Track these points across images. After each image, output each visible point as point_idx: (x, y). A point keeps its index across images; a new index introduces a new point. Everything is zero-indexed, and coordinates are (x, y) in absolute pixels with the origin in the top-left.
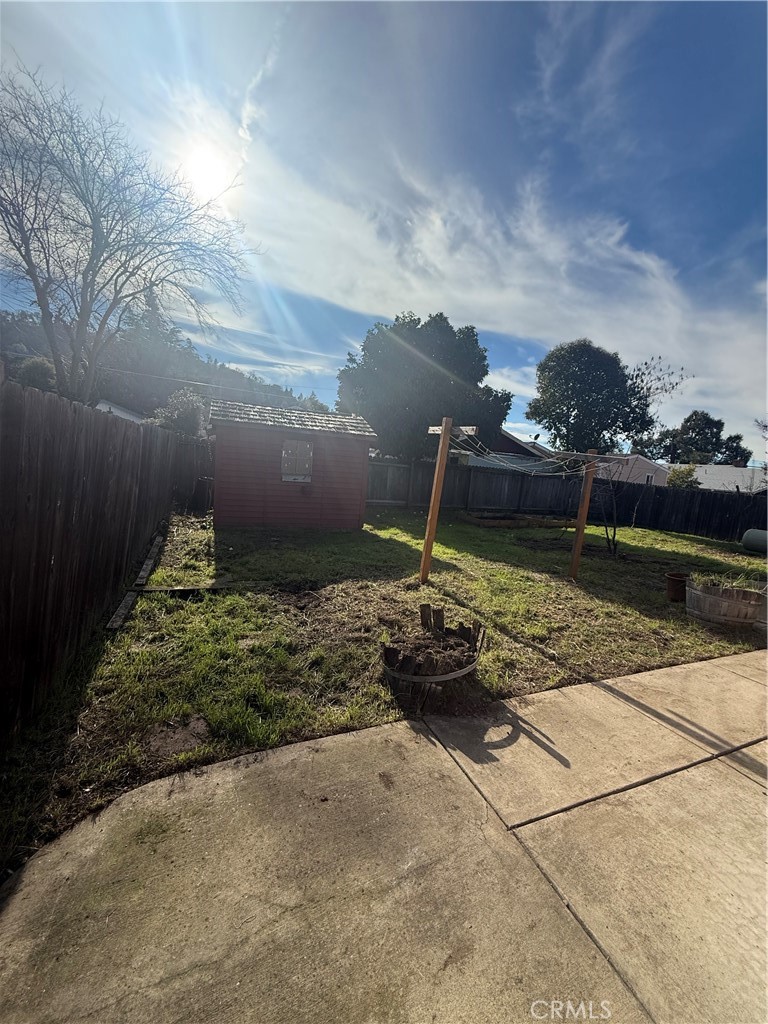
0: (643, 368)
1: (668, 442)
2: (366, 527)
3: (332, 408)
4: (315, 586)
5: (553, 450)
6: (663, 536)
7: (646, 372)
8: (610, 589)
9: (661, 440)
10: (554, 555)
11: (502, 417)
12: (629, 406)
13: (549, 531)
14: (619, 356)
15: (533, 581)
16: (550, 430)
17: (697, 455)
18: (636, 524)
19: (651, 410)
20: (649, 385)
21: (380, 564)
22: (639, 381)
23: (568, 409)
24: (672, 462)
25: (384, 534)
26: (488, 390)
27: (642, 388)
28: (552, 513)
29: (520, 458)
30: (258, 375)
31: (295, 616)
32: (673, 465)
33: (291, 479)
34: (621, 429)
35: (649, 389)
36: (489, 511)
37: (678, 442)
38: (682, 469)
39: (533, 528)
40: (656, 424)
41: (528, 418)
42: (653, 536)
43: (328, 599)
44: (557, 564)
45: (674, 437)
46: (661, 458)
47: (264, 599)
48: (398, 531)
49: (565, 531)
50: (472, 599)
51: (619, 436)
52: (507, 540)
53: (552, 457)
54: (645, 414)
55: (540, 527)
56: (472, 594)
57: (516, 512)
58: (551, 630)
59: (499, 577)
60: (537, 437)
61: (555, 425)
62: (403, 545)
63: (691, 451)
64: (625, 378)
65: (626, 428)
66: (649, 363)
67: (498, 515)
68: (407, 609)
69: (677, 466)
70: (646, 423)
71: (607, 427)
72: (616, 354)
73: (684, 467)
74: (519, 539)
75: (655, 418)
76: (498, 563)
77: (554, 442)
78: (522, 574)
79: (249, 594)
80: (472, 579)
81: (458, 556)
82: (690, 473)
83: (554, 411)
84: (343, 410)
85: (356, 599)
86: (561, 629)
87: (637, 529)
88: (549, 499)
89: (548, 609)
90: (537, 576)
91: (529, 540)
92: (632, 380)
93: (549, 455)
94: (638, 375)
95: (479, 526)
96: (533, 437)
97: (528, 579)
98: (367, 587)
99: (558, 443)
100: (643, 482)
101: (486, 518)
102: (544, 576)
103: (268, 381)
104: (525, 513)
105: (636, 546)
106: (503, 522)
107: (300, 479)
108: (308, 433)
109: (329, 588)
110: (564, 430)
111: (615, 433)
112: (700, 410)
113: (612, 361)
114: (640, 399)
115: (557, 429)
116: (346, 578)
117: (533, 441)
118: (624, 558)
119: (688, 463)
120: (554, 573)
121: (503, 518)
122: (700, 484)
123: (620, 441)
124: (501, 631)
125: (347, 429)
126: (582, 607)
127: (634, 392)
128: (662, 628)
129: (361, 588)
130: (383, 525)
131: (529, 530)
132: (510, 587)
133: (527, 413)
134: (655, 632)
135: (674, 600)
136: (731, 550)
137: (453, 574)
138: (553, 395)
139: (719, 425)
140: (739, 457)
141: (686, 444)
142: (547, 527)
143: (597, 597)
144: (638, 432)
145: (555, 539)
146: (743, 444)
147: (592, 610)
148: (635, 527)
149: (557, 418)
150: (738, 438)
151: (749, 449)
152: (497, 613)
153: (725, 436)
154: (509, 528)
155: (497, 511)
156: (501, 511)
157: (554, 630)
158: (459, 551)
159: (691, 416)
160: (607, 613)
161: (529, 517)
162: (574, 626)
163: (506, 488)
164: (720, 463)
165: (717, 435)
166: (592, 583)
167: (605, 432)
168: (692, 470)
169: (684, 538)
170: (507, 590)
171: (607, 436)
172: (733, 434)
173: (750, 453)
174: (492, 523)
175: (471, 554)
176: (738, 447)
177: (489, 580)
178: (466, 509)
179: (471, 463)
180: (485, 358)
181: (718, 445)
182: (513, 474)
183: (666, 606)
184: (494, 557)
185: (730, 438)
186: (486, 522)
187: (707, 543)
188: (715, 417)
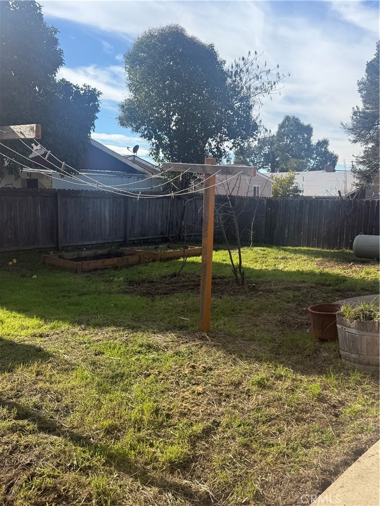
0: (241, 63)
1: (266, 150)
5: (156, 164)
6: (282, 254)
7: (244, 69)
8: (252, 339)
9: (260, 148)
10: (177, 300)
11: (89, 124)
12: (232, 109)
13: (165, 264)
14: (216, 49)
15: (157, 350)
16: (150, 139)
17: (293, 162)
18: (254, 241)
19: (254, 113)
20: (248, 85)
22: (238, 79)
23: (168, 112)
24: (273, 171)
26: (66, 86)
27: (242, 88)
28: (165, 240)
29: (118, 175)
32: (275, 174)
34: (227, 135)
35: (249, 88)
36: (88, 247)
37: (276, 149)
38: (284, 177)
39: (146, 264)
40: (261, 129)
41: (123, 124)
42: (273, 255)
44: (182, 313)
45: (272, 144)
46: (263, 167)
49: (185, 263)
50: (68, 410)
51: (226, 144)
52: (116, 289)
53: (157, 172)
54: (249, 117)
55: (154, 261)
56: (67, 400)
57: (124, 244)
58: (194, 440)
59: (107, 354)
60: (136, 149)
61: (155, 132)
63: (288, 159)
64: (224, 75)
65: (232, 135)
66: (246, 58)
67: (100, 252)
69: (278, 175)
70: (249, 127)
71: (211, 134)
72: (212, 46)
73: (285, 175)
74: (131, 283)
75: (257, 122)
76: (105, 329)
77: (157, 154)
78: (140, 341)
80: (68, 368)
81: (46, 328)
82: (291, 181)
83: (151, 115)
86: (207, 432)
87: (256, 248)
88: (160, 224)
89: (184, 399)
90: (158, 339)
91: (143, 281)
92: (231, 77)
93: (153, 170)
94: (236, 72)
95: (76, 272)
96: (132, 149)
97: (149, 347)
99: (161, 155)
100: (251, 194)
101: (85, 259)
102: (171, 336)
104: (134, 244)
105: (260, 270)
106: (108, 262)
110: (166, 140)
111: (222, 140)
112: (291, 115)
113: (208, 54)
114: (241, 100)
115: (158, 138)
117: (133, 154)
118: (253, 289)
119: (287, 171)
120: (181, 328)
121: (108, 256)
122: (300, 191)
123: (227, 150)
124: (119, 467)
126: (226, 379)
127: (235, 90)
128: (325, 388)
131: (141, 268)
132: (126, 370)
133: (120, 118)
134: (321, 399)
135: (322, 340)
136: (345, 259)
137: (35, 367)
138: (147, 95)
139: (309, 130)
140: (328, 162)
141: (283, 151)
142: (161, 260)
143: (241, 357)
144: (244, 138)
145: (174, 275)
146: (331, 149)
147: (240, 383)
148: (254, 246)
149: (157, 123)
150: (325, 143)
151: (335, 153)
152: (111, 431)
153: (314, 140)
154: (116, 268)
155: (98, 246)
156: (102, 246)
157: (199, 438)
158: (45, 317)
159: (284, 122)
160: (261, 385)
161: (139, 250)
162: (224, 421)
163: (107, 214)
164: (313, 169)
165: (308, 141)
166: (230, 335)
167: (210, 140)
168: (292, 178)
169: (301, 252)
170: (122, 375)
171: (214, 144)
172: (321, 139)
173: (336, 158)
174: (93, 264)
175: (64, 320)
176: (327, 152)
177: (94, 363)
178: (57, 249)
179: (56, 187)
180: (56, 42)
181: (309, 150)
182: (114, 197)
183: (317, 351)
184: (100, 319)
185: (319, 144)
186: (86, 265)
187: (323, 255)
188: (305, 123)
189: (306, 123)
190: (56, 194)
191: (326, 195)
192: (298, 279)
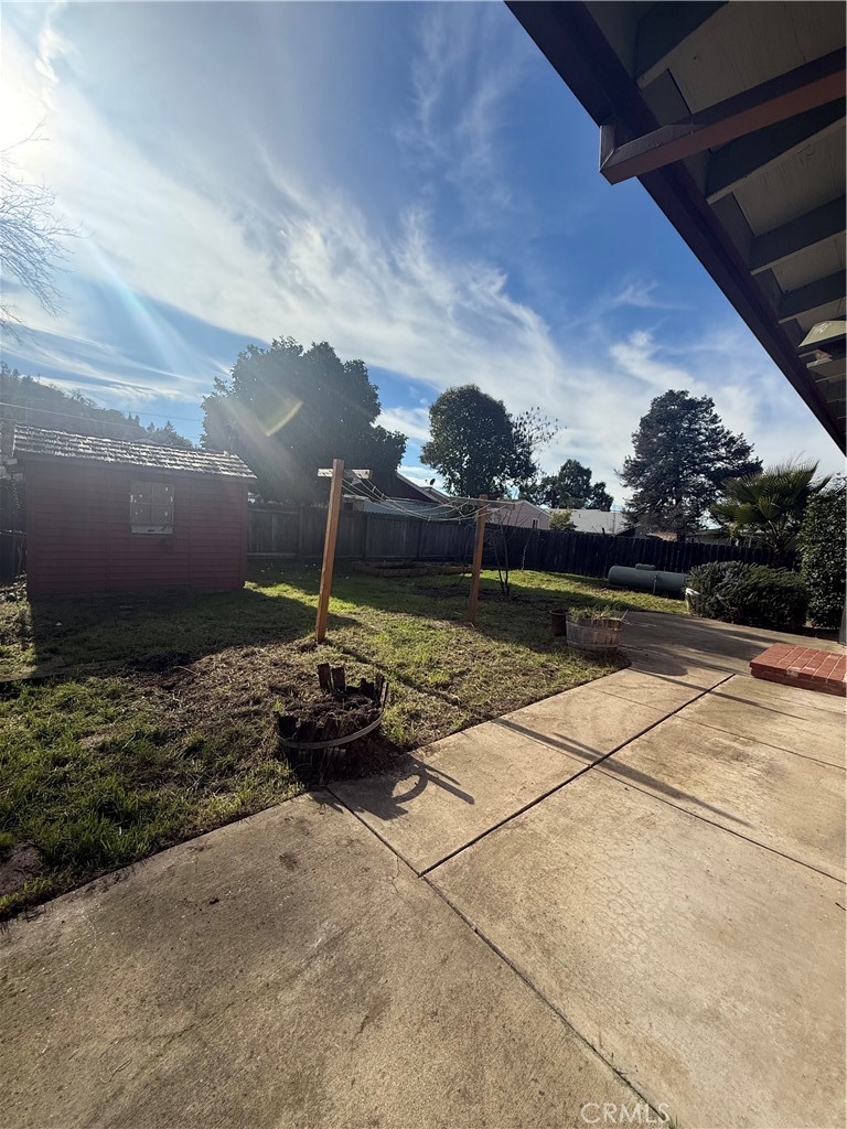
0: (525, 417)
1: (549, 487)
2: (248, 585)
3: (196, 443)
4: (186, 659)
5: (448, 495)
6: (548, 577)
7: (528, 421)
8: (506, 630)
9: (543, 486)
10: (454, 602)
11: (397, 460)
12: (515, 454)
13: (448, 577)
14: (504, 404)
15: (434, 629)
16: (444, 475)
17: (572, 500)
18: (525, 566)
19: (533, 458)
20: (530, 434)
21: (269, 626)
22: (522, 429)
23: (461, 454)
24: (553, 507)
25: (270, 592)
26: (381, 431)
27: (525, 437)
28: (450, 559)
29: (416, 503)
30: (85, 396)
31: (161, 698)
32: (554, 510)
33: (145, 530)
34: (509, 475)
35: (530, 438)
36: (387, 560)
37: (558, 488)
38: (561, 513)
39: (433, 576)
40: (538, 471)
41: (423, 462)
42: (540, 577)
43: (204, 673)
44: (457, 610)
45: (554, 483)
46: (544, 503)
47: (114, 683)
48: (287, 587)
49: (463, 577)
50: (374, 654)
51: (508, 481)
52: (408, 590)
53: (448, 502)
54: (528, 461)
55: (439, 574)
56: (373, 649)
57: (416, 560)
58: (452, 676)
59: (400, 628)
60: (432, 482)
61: (449, 470)
62: (295, 602)
63: (568, 497)
64: (510, 426)
65: (513, 475)
66: (529, 412)
67: (398, 564)
68: (303, 673)
69: (558, 511)
70: (530, 470)
71: (496, 473)
72: (501, 402)
73: (563, 511)
74: (419, 588)
75: (536, 465)
76: (399, 614)
77: (449, 487)
78: (423, 623)
79: (91, 679)
80: (373, 633)
81: (358, 610)
82: (567, 517)
83: (447, 455)
84: (210, 446)
85: (240, 669)
86: (462, 673)
87: (526, 572)
88: (447, 545)
89: (449, 655)
90: (438, 624)
91: (430, 588)
92: (516, 427)
93: (445, 500)
94: (521, 424)
95: (378, 576)
96: (429, 482)
97: (429, 627)
98: (253, 653)
99: (453, 489)
100: (530, 526)
101: (386, 568)
102: (445, 623)
103: (101, 405)
104: (424, 560)
105: (525, 587)
106: (402, 571)
107: (158, 530)
108: (167, 473)
109: (205, 660)
110: (458, 475)
111: (504, 479)
112: (573, 459)
113: (496, 410)
114: (524, 446)
115: (451, 474)
116: (227, 646)
117: (429, 486)
118: (516, 599)
119: (565, 508)
120: (454, 619)
121: (404, 567)
122: (575, 527)
123: (508, 487)
124: (405, 683)
125: (218, 470)
126: (480, 649)
127: (518, 439)
128: (549, 661)
129: (247, 655)
130: (268, 582)
131: (429, 578)
132: (413, 638)
133: (421, 457)
134: (543, 666)
135: (557, 635)
136: (602, 586)
137: (352, 629)
138: (446, 439)
139: (588, 473)
140: (604, 502)
141: (563, 490)
142: (446, 574)
143: (494, 639)
144: (523, 478)
145: (454, 586)
146: (607, 491)
147: (489, 652)
148: (525, 569)
149: (451, 462)
150: (603, 485)
151: (611, 495)
152: (400, 666)
153: (592, 483)
154: (409, 576)
155: (395, 560)
156: (399, 559)
157: (456, 675)
159: (566, 465)
160: (503, 653)
161: (428, 565)
162: (474, 669)
163: (405, 536)
164: (590, 508)
165: (587, 482)
166: (489, 625)
167: (495, 478)
168: (569, 515)
169: (565, 577)
170: (409, 641)
171: (497, 481)
172: (599, 482)
173: (612, 499)
174: (391, 572)
175: (370, 606)
176: (603, 493)
177: (390, 632)
178: (363, 559)
179: (366, 510)
180: (376, 396)
181: (588, 491)
182: (411, 521)
183: (551, 640)
184: (395, 607)
185: (597, 486)
186: (385, 572)
187: (583, 581)
188: (585, 466)
189: (586, 468)
190: (365, 516)
191: (592, 531)
192: (553, 595)
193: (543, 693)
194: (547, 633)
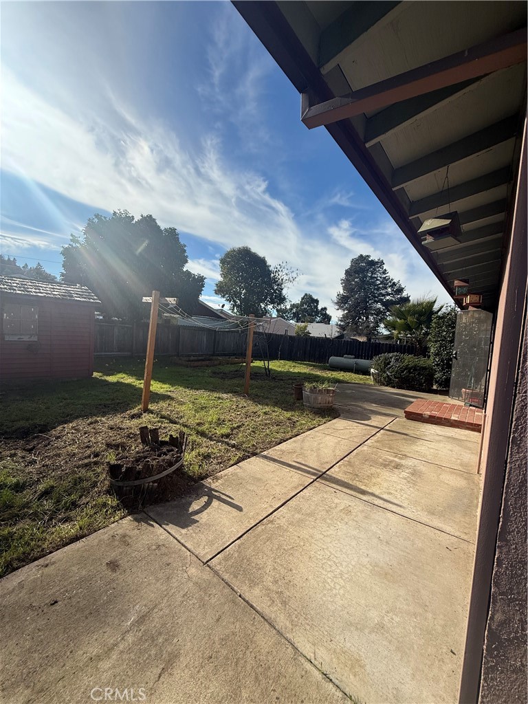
0: (279, 267)
1: (294, 310)
2: (96, 374)
3: (58, 278)
4: (45, 428)
5: (232, 314)
6: (294, 364)
7: (280, 270)
8: (267, 398)
9: (291, 309)
10: (236, 381)
11: (199, 292)
12: (273, 289)
13: (233, 366)
14: (266, 259)
15: (222, 399)
16: (230, 302)
17: (308, 318)
18: (281, 358)
19: (284, 292)
20: (282, 278)
21: (109, 402)
22: (277, 274)
23: (240, 289)
24: (297, 322)
25: (112, 379)
26: (188, 273)
27: (279, 279)
28: (234, 355)
29: (212, 319)
31: (23, 457)
33: (15, 338)
34: (270, 302)
35: (282, 280)
36: (194, 356)
37: (300, 310)
38: (302, 326)
39: (223, 365)
40: (287, 300)
41: (216, 294)
42: (289, 364)
43: (58, 438)
45: (297, 308)
46: (292, 319)
48: (124, 375)
49: (241, 366)
50: (181, 417)
51: (269, 306)
52: (206, 375)
53: (233, 318)
54: (281, 294)
55: (228, 364)
56: (181, 414)
57: (213, 355)
58: (232, 429)
59: (200, 399)
60: (223, 306)
61: (233, 298)
62: (129, 385)
63: (305, 316)
64: (270, 272)
65: (272, 302)
66: (281, 264)
67: (201, 358)
68: (131, 433)
69: (299, 324)
70: (282, 299)
71: (262, 301)
73: (303, 324)
74: (214, 373)
75: (286, 296)
76: (199, 391)
77: (233, 309)
78: (215, 396)
80: (182, 404)
81: (172, 389)
82: (305, 328)
83: (232, 290)
84: (68, 281)
85: (85, 433)
86: (238, 427)
87: (281, 362)
88: (232, 346)
89: (231, 416)
90: (225, 396)
91: (221, 373)
92: (273, 273)
93: (231, 317)
94: (276, 271)
95: (187, 366)
96: (221, 306)
97: (219, 398)
98: (96, 422)
99: (235, 310)
100: (283, 333)
101: (192, 361)
102: (229, 395)
104: (218, 355)
105: (281, 371)
106: (204, 363)
107: (26, 338)
108: (31, 298)
109: (59, 428)
110: (239, 302)
111: (267, 305)
112: (308, 293)
113: (261, 262)
114: (278, 285)
115: (234, 301)
116: (77, 417)
117: (221, 308)
118: (274, 378)
119: (304, 322)
120: (235, 392)
121: (204, 360)
122: (310, 334)
123: (270, 309)
124: (201, 435)
125: (72, 297)
126: (251, 411)
127: (275, 281)
128: (293, 416)
129: (91, 423)
131: (221, 367)
132: (208, 405)
133: (215, 290)
134: (289, 419)
135: (298, 399)
136: (325, 369)
137: (168, 402)
138: (230, 279)
139: (317, 301)
140: (326, 319)
141: (303, 312)
142: (231, 364)
143: (260, 404)
144: (278, 304)
145: (237, 371)
146: (328, 312)
147: (256, 412)
148: (280, 360)
149: (234, 294)
150: (325, 309)
152: (199, 424)
153: (320, 308)
154: (207, 366)
155: (199, 356)
156: (202, 355)
157: (235, 428)
158: (173, 385)
159: (304, 296)
160: (265, 413)
161: (220, 358)
162: (246, 424)
163: (205, 340)
164: (318, 322)
165: (316, 307)
166: (257, 395)
167: (261, 304)
168: (306, 326)
169: (304, 364)
170: (206, 408)
171: (263, 306)
172: (323, 307)
173: (331, 317)
174: (196, 364)
175: (180, 386)
176: (326, 313)
177: (193, 402)
178: (178, 356)
179: (180, 324)
180: (185, 251)
181: (317, 312)
182: (209, 330)
183: (294, 403)
184: (197, 386)
185: (322, 309)
186: (192, 364)
187: (314, 366)
188: (315, 297)
190: (179, 328)
192: (297, 375)
193: (288, 436)
194: (291, 399)
